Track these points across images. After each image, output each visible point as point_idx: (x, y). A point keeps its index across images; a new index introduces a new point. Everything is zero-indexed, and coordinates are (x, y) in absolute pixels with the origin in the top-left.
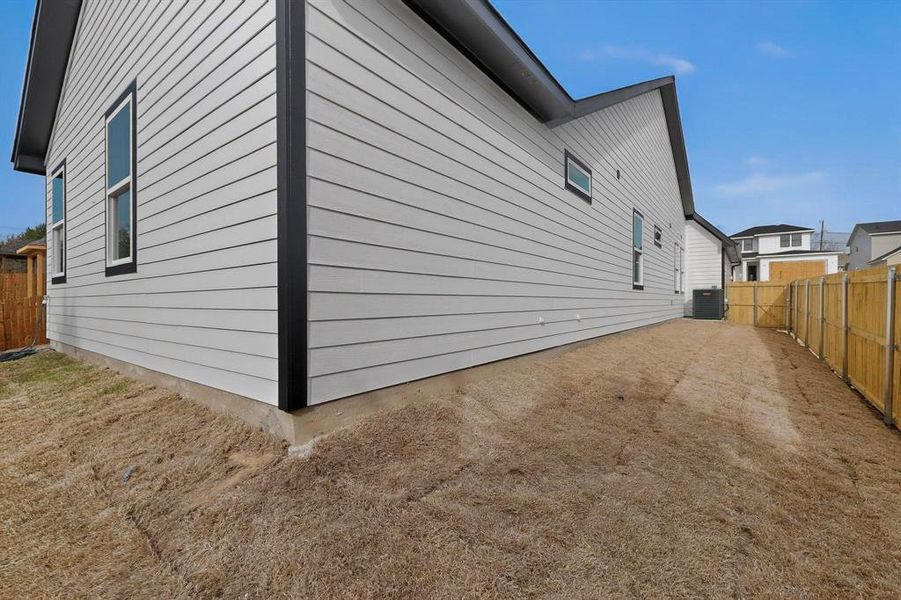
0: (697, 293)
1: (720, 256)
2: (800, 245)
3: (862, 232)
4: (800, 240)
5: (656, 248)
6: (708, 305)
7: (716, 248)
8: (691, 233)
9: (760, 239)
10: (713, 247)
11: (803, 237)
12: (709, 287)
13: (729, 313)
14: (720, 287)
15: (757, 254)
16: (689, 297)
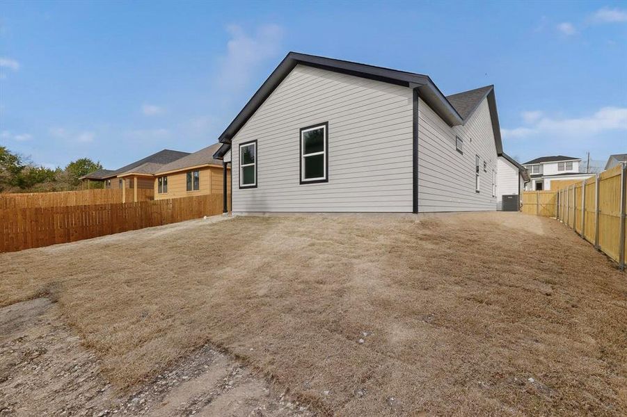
0: (505, 197)
1: (518, 176)
2: (572, 169)
3: (614, 160)
4: (572, 166)
5: (484, 173)
6: (511, 203)
7: (515, 172)
8: (501, 164)
9: (544, 166)
10: (514, 172)
11: (574, 164)
12: (511, 194)
13: (522, 209)
14: (517, 194)
15: (542, 175)
16: (500, 199)
